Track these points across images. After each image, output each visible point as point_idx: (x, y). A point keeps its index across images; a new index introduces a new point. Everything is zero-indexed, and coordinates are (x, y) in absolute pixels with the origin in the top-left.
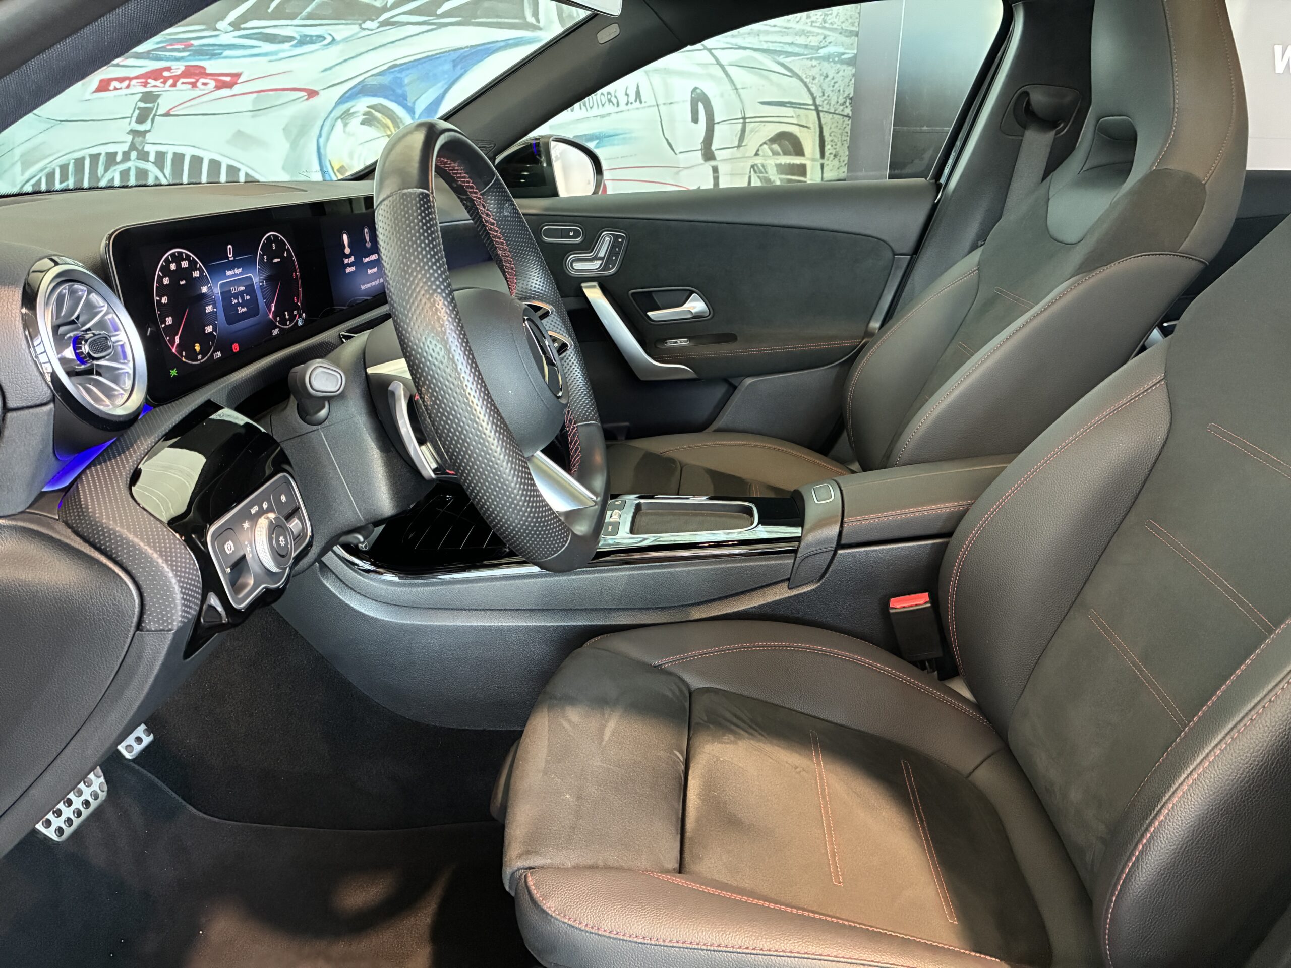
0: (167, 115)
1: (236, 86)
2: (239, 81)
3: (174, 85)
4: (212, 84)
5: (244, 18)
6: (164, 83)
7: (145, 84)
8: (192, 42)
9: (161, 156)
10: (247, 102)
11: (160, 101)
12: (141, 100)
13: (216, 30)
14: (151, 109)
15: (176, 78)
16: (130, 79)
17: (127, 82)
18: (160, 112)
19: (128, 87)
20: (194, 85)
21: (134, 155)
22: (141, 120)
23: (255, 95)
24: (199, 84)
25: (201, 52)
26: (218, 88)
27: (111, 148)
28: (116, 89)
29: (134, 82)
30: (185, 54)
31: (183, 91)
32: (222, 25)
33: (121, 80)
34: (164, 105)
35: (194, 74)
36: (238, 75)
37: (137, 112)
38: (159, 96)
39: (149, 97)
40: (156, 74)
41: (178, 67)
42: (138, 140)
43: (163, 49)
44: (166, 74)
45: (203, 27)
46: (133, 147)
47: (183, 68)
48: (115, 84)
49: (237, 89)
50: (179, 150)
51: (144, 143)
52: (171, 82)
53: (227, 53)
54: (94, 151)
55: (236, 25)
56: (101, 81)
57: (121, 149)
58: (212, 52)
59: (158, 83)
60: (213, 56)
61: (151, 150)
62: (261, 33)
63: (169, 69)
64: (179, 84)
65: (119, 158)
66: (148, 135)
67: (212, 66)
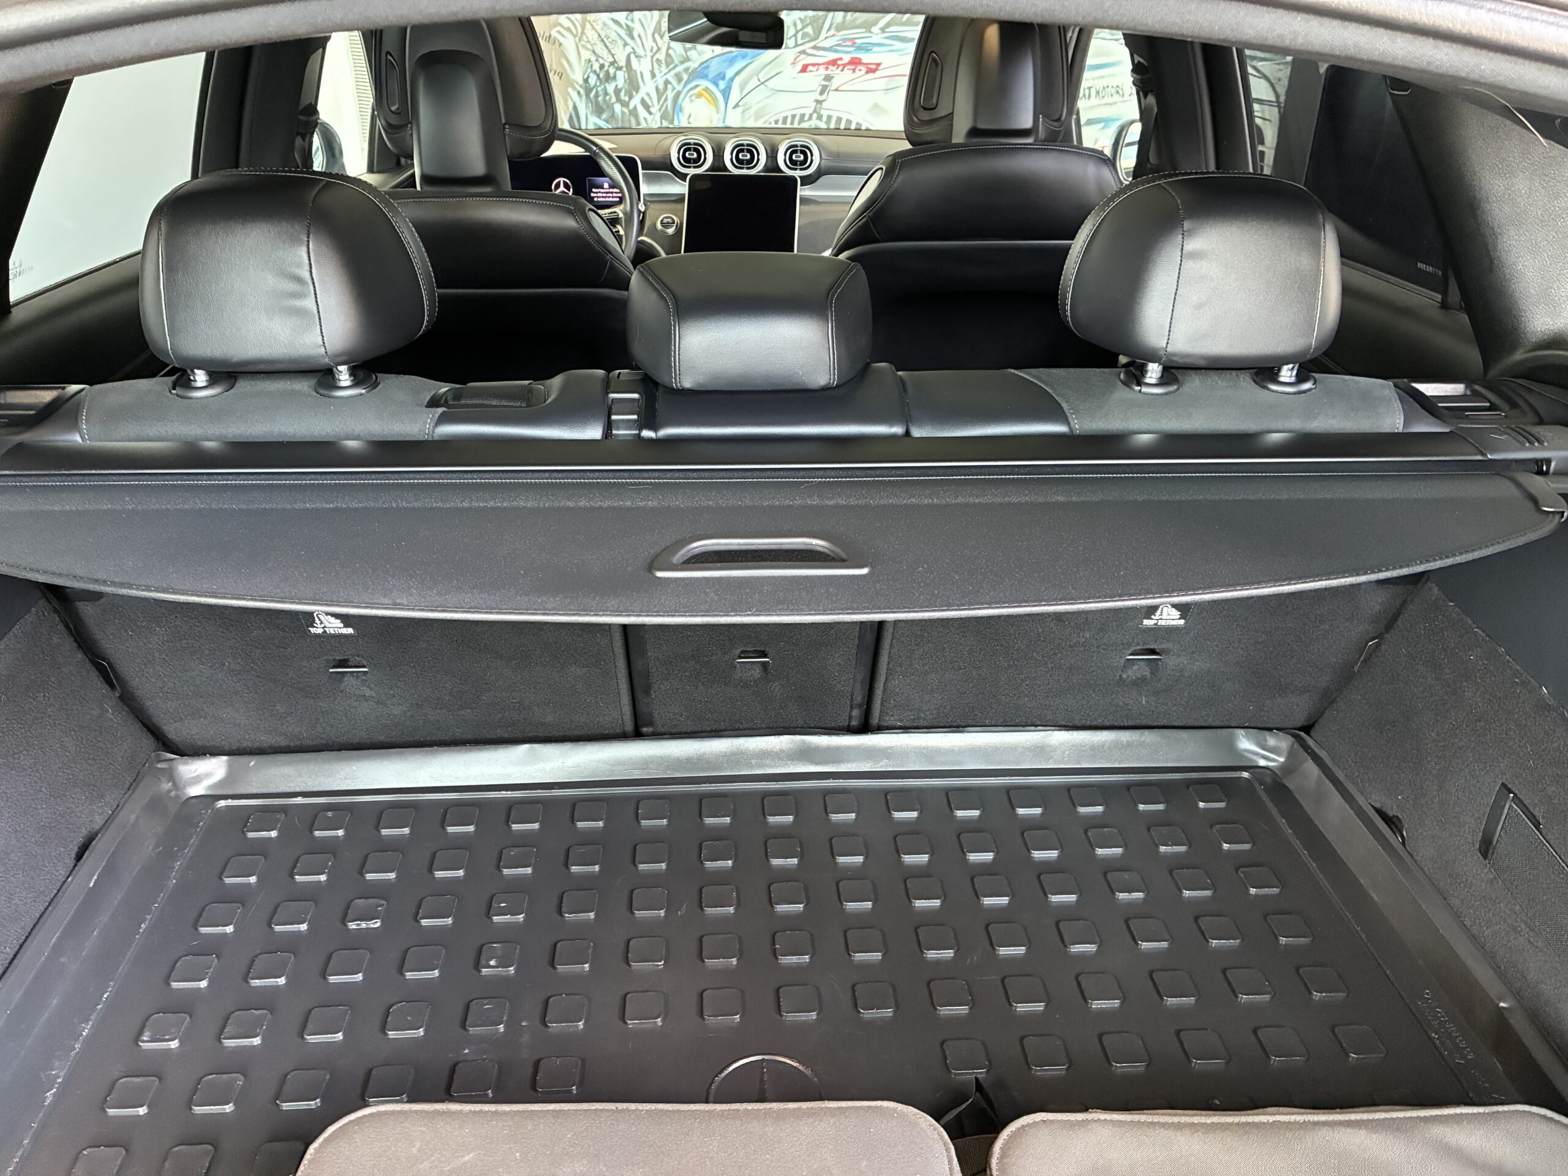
0: (836, 90)
1: (877, 72)
2: (880, 68)
3: (842, 70)
4: (864, 70)
5: (888, 25)
6: (837, 68)
7: (827, 68)
8: (856, 41)
9: (829, 117)
10: (882, 84)
11: (833, 80)
12: (824, 79)
13: (872, 33)
14: (827, 86)
15: (845, 65)
16: (819, 65)
17: (816, 67)
18: (832, 89)
19: (817, 70)
20: (854, 70)
21: (815, 116)
22: (821, 93)
23: (887, 79)
24: (857, 70)
25: (860, 48)
26: (867, 72)
27: (802, 111)
28: (811, 71)
29: (821, 67)
30: (852, 49)
31: (848, 73)
32: (875, 29)
33: (814, 65)
34: (835, 84)
35: (855, 62)
36: (878, 65)
37: (821, 87)
38: (833, 77)
39: (828, 78)
40: (834, 63)
41: (847, 58)
42: (818, 106)
43: (839, 45)
44: (839, 62)
45: (864, 30)
46: (815, 111)
47: (849, 59)
48: (810, 68)
49: (878, 74)
50: (840, 115)
51: (820, 108)
52: (841, 68)
53: (876, 49)
54: (794, 112)
55: (883, 30)
56: (804, 65)
57: (808, 112)
58: (866, 48)
59: (834, 68)
60: (867, 50)
61: (825, 113)
62: (896, 36)
63: (841, 59)
64: (846, 69)
65: (806, 118)
66: (824, 103)
67: (866, 58)
